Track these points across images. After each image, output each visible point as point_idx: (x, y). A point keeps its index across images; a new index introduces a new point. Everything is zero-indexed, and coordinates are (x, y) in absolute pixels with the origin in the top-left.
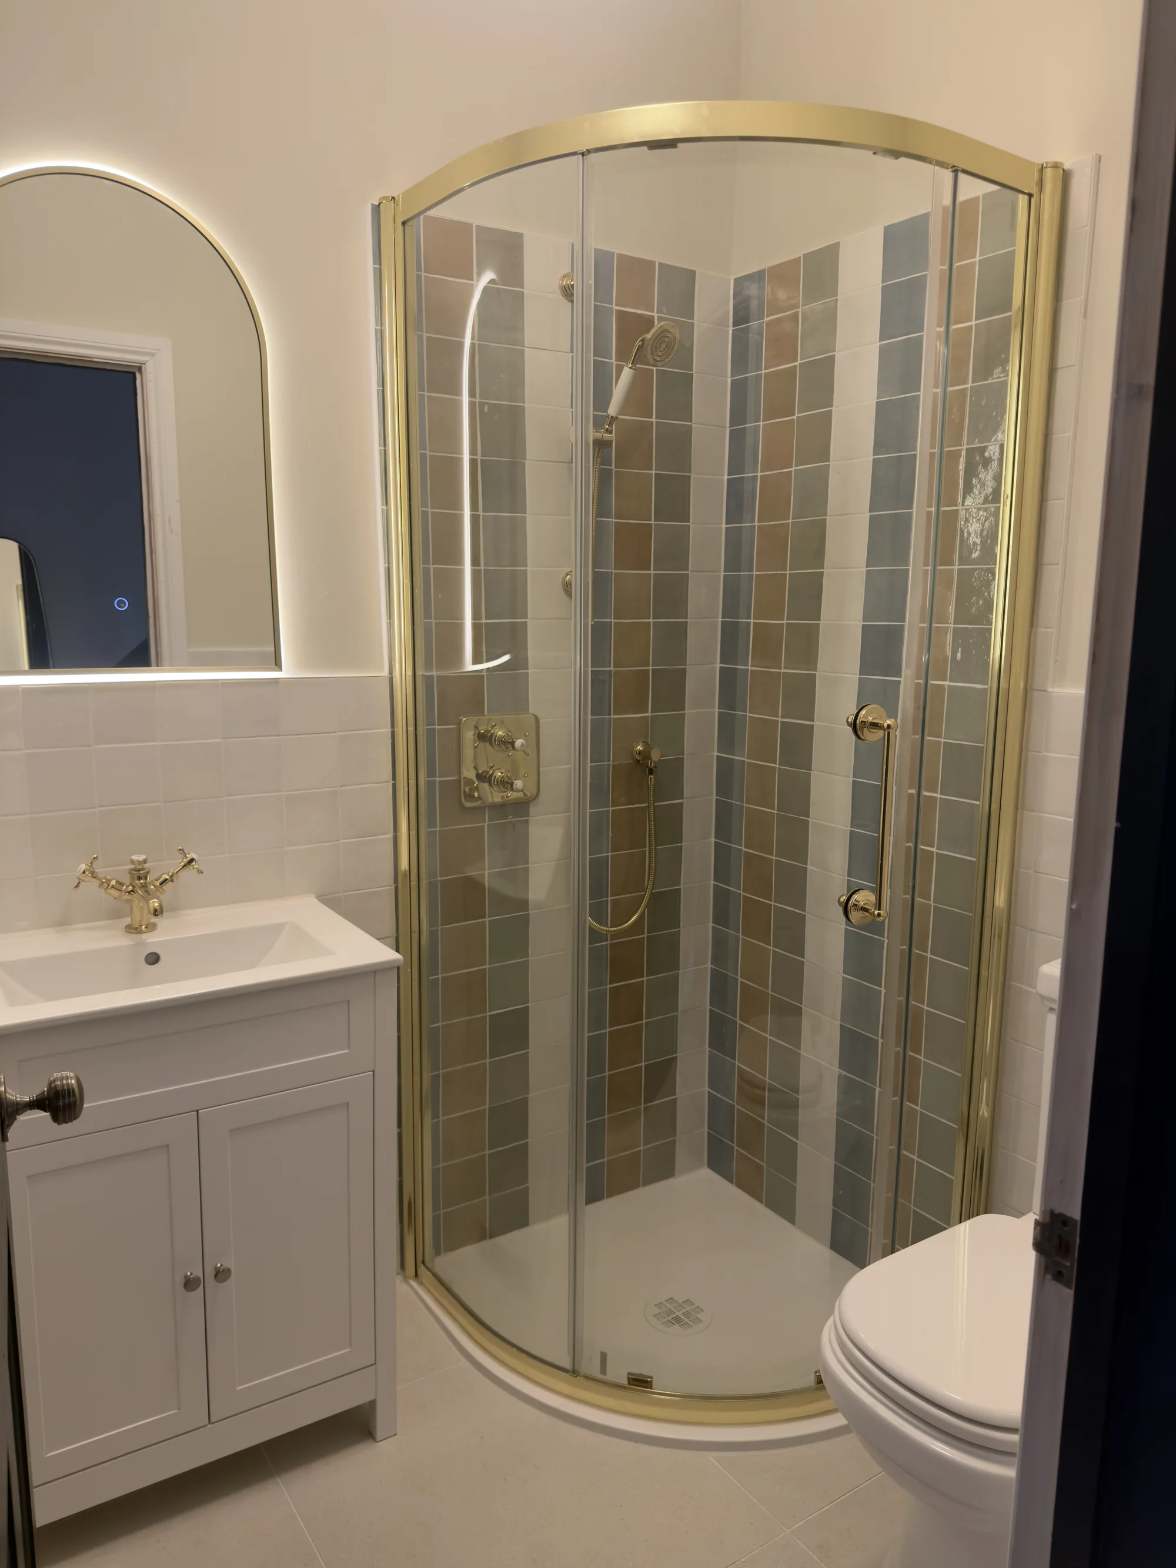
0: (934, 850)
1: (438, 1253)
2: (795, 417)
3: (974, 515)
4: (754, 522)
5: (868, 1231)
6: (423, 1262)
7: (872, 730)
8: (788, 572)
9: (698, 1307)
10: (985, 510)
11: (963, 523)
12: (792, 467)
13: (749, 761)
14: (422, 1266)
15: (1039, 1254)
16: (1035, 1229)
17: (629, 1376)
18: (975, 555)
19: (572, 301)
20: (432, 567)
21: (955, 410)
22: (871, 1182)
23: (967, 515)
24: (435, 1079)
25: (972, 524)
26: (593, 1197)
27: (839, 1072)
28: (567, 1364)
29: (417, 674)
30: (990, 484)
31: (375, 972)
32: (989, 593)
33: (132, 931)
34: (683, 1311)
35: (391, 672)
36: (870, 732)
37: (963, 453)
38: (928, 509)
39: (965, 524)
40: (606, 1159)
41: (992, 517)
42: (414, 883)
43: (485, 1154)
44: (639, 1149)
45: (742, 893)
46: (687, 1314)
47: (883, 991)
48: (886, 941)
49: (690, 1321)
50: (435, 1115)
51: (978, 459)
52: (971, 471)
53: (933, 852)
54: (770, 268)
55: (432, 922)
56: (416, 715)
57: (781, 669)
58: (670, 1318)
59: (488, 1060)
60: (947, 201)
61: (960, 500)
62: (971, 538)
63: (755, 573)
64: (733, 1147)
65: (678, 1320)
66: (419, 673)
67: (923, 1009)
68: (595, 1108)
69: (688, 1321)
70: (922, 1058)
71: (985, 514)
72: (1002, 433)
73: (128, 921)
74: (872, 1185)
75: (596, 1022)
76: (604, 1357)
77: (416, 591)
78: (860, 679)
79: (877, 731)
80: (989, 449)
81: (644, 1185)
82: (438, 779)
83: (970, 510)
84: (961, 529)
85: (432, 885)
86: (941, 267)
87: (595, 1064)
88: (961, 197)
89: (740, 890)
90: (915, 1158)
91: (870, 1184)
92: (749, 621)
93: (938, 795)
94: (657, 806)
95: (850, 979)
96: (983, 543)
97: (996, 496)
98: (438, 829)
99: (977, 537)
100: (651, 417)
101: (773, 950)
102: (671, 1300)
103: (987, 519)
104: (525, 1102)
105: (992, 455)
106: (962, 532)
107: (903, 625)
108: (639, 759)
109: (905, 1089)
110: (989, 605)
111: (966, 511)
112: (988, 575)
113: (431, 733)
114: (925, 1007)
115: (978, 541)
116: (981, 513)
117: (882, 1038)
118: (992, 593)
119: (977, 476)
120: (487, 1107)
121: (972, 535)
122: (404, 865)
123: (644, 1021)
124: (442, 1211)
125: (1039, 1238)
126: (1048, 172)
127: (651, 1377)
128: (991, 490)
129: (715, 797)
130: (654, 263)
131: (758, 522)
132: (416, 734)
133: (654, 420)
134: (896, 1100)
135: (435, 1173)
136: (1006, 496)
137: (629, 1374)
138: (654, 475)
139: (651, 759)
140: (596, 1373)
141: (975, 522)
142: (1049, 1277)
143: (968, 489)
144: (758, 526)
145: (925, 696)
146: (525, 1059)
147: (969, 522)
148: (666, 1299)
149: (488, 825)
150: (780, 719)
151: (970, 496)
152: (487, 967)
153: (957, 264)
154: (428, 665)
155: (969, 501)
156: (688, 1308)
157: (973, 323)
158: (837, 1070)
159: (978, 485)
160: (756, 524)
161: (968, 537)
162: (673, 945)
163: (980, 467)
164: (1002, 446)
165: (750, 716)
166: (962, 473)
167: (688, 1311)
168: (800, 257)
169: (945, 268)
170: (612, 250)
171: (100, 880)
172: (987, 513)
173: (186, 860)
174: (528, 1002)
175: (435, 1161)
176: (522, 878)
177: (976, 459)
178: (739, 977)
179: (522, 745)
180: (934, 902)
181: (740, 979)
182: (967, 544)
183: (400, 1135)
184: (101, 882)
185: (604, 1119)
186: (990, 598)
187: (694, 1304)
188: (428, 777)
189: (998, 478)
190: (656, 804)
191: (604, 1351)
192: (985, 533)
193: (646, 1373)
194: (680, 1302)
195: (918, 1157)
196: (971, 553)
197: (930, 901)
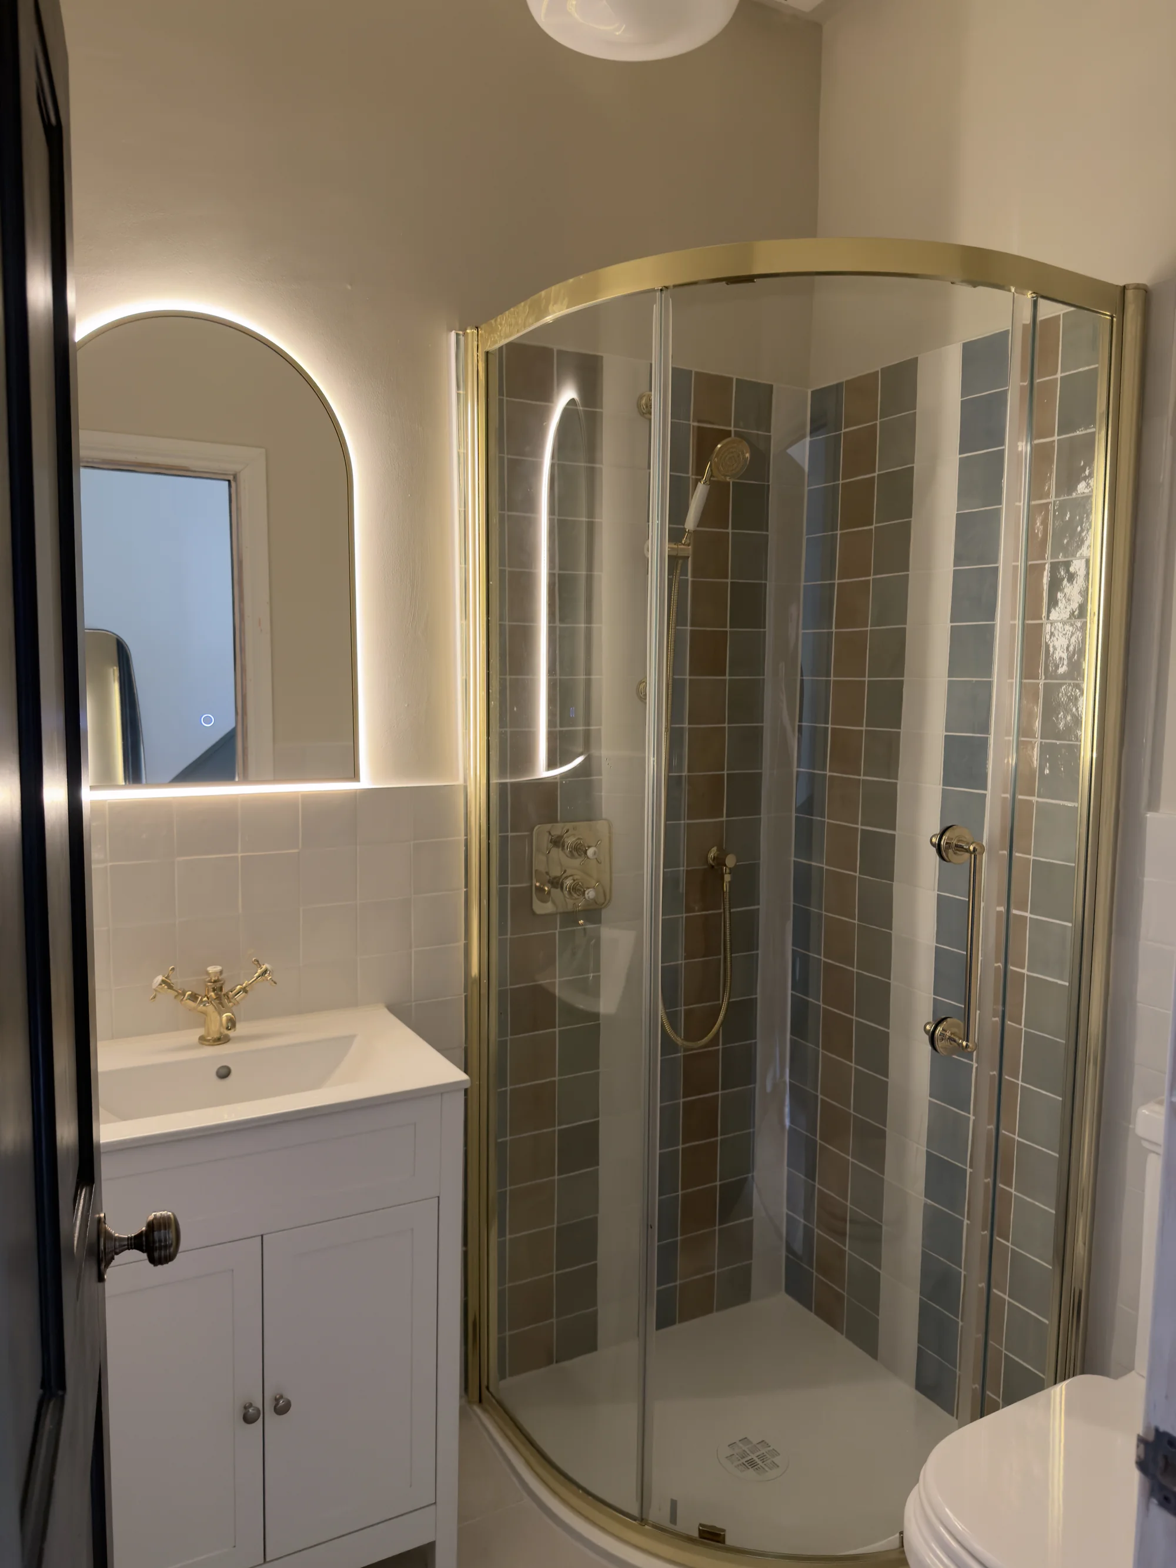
0: (1025, 971)
1: (502, 1377)
2: (873, 527)
3: (1060, 630)
4: (832, 628)
5: (955, 1373)
6: (488, 1388)
7: (958, 852)
8: (866, 679)
9: (774, 1449)
10: (1072, 625)
11: (1048, 637)
12: (870, 576)
13: (828, 868)
14: (487, 1392)
15: (1142, 1475)
16: (1138, 1446)
17: (701, 1528)
18: (1062, 670)
19: (650, 420)
20: (508, 677)
21: (1038, 524)
22: (959, 1320)
23: (1053, 630)
24: (502, 1196)
25: (1057, 639)
26: (664, 1321)
27: (925, 1201)
28: (635, 1511)
29: (491, 782)
30: (1076, 600)
31: (442, 1094)
32: (1077, 709)
33: (205, 1043)
34: (758, 1454)
35: (465, 781)
36: (955, 853)
37: (1047, 567)
38: (1012, 622)
39: (1051, 638)
40: (678, 1282)
41: (1078, 633)
42: (484, 991)
43: (552, 1276)
44: (712, 1272)
45: (822, 1005)
46: (762, 1458)
47: (972, 1118)
48: (975, 1065)
49: (765, 1464)
50: (501, 1233)
51: (1062, 573)
52: (1055, 585)
53: (1023, 974)
54: (847, 382)
55: (502, 1032)
56: (489, 824)
57: (860, 775)
58: (744, 1460)
59: (556, 1177)
60: (1027, 319)
61: (1044, 614)
62: (1057, 652)
63: (832, 678)
64: (813, 1273)
65: (752, 1464)
66: (494, 781)
67: (1014, 1139)
68: (666, 1227)
69: (763, 1465)
70: (1013, 1191)
71: (1071, 628)
72: (1088, 548)
73: (201, 1032)
74: (961, 1323)
75: (667, 1140)
76: (674, 1504)
77: (492, 703)
78: (943, 789)
79: (962, 853)
80: (1074, 564)
81: (719, 1309)
82: (510, 886)
83: (1056, 624)
84: (1046, 643)
85: (501, 994)
86: (1021, 384)
87: (666, 1184)
88: (1040, 317)
89: (820, 1002)
90: (1006, 1297)
91: (958, 1323)
92: (827, 726)
93: (1028, 915)
94: (734, 912)
95: (936, 1103)
96: (1070, 659)
97: (1082, 610)
98: (509, 936)
99: (1063, 652)
100: (727, 528)
101: (855, 1068)
102: (745, 1440)
103: (1073, 634)
104: (594, 1223)
105: (1078, 570)
106: (1047, 646)
107: (987, 738)
108: (713, 864)
109: (995, 1223)
110: (1077, 721)
111: (1052, 625)
112: (1075, 690)
113: (503, 841)
114: (1016, 1138)
115: (1065, 656)
116: (1067, 627)
117: (971, 1167)
118: (1080, 709)
119: (1062, 590)
120: (555, 1226)
121: (1058, 650)
122: (475, 971)
123: (719, 1138)
124: (508, 1333)
125: (1142, 1456)
126: (1130, 294)
127: (724, 1531)
128: (1077, 605)
129: (792, 903)
130: (731, 379)
131: (836, 628)
132: (489, 844)
133: (730, 530)
134: (985, 1234)
135: (501, 1294)
136: (1092, 614)
137: (701, 1525)
138: (729, 583)
139: (725, 865)
140: (666, 1523)
141: (1061, 636)
142: (1154, 1501)
143: (1053, 602)
144: (836, 632)
145: (1014, 813)
146: (594, 1179)
147: (1054, 636)
148: (740, 1439)
149: (559, 932)
150: (859, 827)
151: (1055, 609)
152: (556, 1079)
153: (1038, 381)
154: (502, 773)
155: (1054, 615)
156: (763, 1451)
157: (1056, 438)
158: (922, 1198)
159: (1064, 599)
160: (834, 630)
161: (1053, 652)
162: (748, 1057)
163: (1065, 582)
164: (1088, 562)
165: (828, 823)
166: (1045, 587)
167: (763, 1454)
168: (878, 372)
169: (1025, 384)
170: (691, 369)
171: (177, 991)
172: (1073, 628)
173: (259, 971)
174: (598, 1116)
175: (501, 1281)
176: (593, 990)
177: (1060, 573)
178: (819, 1094)
179: (595, 853)
180: (1025, 1026)
181: (820, 1097)
182: (1053, 658)
183: (465, 1254)
184: (176, 993)
185: (676, 1242)
186: (1078, 714)
187: (770, 1446)
188: (499, 884)
189: (1085, 593)
190: (732, 910)
191: (675, 1498)
192: (1071, 648)
193: (719, 1525)
194: (755, 1442)
195: (1009, 1296)
196: (1057, 667)
197: (1021, 1024)
